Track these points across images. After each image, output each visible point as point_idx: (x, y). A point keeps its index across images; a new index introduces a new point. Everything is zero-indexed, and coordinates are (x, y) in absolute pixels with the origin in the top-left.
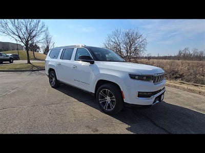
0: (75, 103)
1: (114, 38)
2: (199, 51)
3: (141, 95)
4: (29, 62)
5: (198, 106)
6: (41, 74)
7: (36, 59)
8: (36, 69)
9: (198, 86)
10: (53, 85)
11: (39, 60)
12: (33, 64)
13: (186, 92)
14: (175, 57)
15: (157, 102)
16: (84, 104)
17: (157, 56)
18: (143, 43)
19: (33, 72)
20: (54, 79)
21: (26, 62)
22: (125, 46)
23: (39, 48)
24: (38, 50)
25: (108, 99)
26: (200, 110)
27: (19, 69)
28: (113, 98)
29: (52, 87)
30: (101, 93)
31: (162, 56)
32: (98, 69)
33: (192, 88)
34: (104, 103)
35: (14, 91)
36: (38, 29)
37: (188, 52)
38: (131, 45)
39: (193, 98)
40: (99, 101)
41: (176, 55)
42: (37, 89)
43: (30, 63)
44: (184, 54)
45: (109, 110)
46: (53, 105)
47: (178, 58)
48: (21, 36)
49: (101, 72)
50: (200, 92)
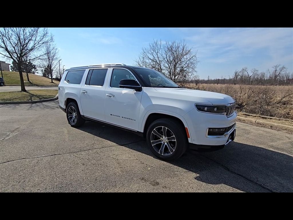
0: (114, 148)
1: (152, 54)
2: (260, 72)
3: (212, 132)
4: (23, 90)
5: (274, 144)
6: (47, 107)
7: (31, 84)
8: (37, 100)
9: (266, 118)
10: (73, 124)
11: (37, 85)
12: (31, 92)
13: (255, 127)
14: (230, 80)
15: (230, 140)
16: (127, 149)
17: (206, 79)
18: (191, 61)
19: (34, 105)
20: (74, 114)
21: (19, 88)
22: (167, 65)
23: (34, 67)
24: (33, 70)
25: (164, 140)
26: (278, 149)
27: (10, 100)
28: (173, 138)
29: (72, 126)
30: (154, 131)
31: (213, 79)
32: (148, 98)
33: (261, 121)
34: (159, 146)
35: (14, 134)
36: (38, 39)
37: (246, 73)
38: (176, 64)
39: (265, 134)
40: (151, 144)
41: (231, 78)
42: (49, 130)
43: (25, 91)
44: (242, 77)
45: (166, 154)
46: (83, 153)
47: (233, 81)
48: (10, 48)
49: (154, 103)
50: (271, 127)
